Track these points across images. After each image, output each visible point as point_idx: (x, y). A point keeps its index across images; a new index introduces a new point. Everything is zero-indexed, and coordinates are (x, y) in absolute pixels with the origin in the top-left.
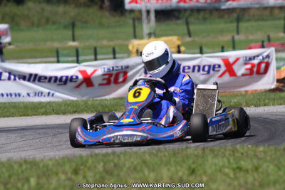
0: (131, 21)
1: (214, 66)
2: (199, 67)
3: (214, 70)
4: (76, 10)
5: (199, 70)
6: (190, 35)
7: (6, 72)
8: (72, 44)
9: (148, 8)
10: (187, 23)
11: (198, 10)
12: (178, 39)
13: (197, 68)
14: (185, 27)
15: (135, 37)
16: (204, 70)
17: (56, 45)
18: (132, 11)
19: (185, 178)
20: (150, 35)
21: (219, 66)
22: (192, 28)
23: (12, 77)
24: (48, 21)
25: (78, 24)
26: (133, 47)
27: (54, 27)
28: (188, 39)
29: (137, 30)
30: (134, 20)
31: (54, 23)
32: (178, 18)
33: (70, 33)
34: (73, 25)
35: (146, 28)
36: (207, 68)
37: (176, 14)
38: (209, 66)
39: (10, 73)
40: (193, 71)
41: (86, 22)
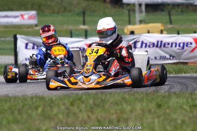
0: (127, 12)
1: (187, 44)
2: (176, 44)
3: (187, 46)
4: (86, 2)
5: (176, 46)
6: (171, 23)
7: (31, 43)
8: (82, 27)
9: (140, 2)
10: (170, 15)
11: (178, 5)
12: (162, 26)
13: (174, 45)
14: (168, 17)
15: (130, 23)
16: (179, 46)
17: (71, 27)
18: (128, 5)
19: (153, 110)
20: (141, 22)
21: (191, 44)
22: (173, 17)
23: (36, 47)
24: (65, 9)
25: (87, 13)
26: (128, 30)
27: (69, 14)
28: (170, 26)
29: (132, 18)
30: (129, 11)
31: (70, 11)
32: (162, 10)
33: (81, 19)
34: (84, 13)
35: (138, 16)
36: (182, 45)
37: (162, 7)
38: (184, 43)
39: (34, 44)
40: (172, 46)
41: (94, 11)
